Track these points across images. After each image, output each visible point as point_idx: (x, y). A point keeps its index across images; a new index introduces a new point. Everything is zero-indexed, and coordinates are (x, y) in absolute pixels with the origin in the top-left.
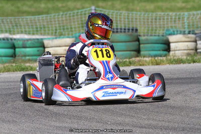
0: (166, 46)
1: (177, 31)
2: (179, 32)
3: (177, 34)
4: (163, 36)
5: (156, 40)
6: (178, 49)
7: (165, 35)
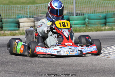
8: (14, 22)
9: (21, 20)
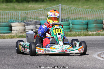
0: (10, 28)
1: (15, 21)
2: (16, 21)
3: (15, 22)
4: (8, 23)
5: (5, 25)
6: (16, 30)
7: (9, 22)
9: (13, 24)
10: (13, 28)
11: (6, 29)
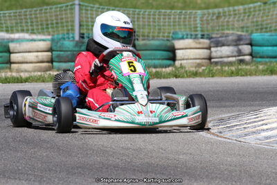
0: (171, 54)
1: (187, 35)
2: (189, 36)
3: (187, 38)
4: (168, 40)
5: (158, 46)
6: (186, 57)
7: (170, 38)
8: (163, 48)
9: (178, 44)
10: (179, 53)
11: (159, 57)
